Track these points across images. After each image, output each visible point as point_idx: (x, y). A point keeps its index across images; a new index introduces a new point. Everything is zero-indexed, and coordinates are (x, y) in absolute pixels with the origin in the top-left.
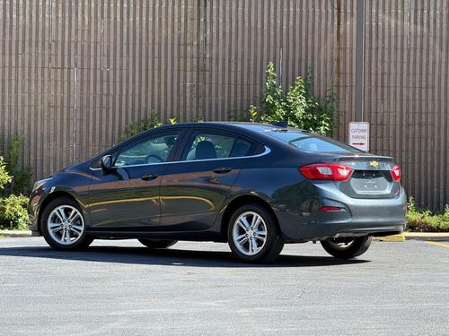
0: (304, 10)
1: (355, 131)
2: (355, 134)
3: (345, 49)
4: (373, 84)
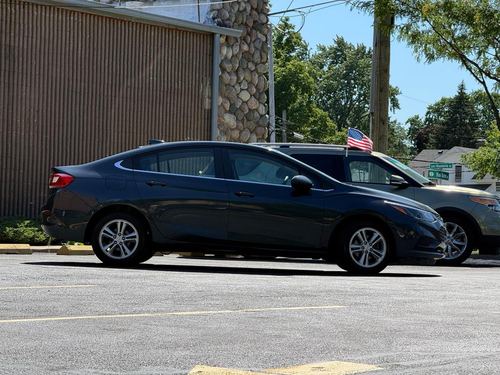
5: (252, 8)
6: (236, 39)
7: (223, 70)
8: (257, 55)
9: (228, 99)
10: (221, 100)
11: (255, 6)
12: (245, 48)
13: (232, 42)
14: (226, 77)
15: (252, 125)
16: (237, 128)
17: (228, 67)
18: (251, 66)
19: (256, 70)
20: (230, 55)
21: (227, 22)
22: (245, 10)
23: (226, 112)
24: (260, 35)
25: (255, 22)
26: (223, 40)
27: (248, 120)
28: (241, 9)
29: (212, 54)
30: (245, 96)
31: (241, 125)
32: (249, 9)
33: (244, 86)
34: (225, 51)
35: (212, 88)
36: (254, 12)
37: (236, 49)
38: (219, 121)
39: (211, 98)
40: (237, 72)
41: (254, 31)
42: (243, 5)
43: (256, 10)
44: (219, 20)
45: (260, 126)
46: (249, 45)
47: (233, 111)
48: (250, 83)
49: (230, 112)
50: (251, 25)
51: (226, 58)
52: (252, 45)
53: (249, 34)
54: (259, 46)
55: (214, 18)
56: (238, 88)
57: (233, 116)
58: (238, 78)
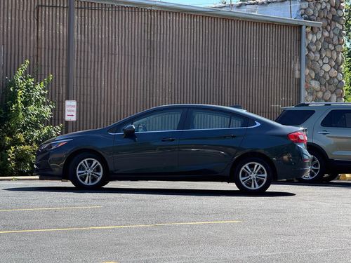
0: (17, 19)
1: (69, 106)
2: (68, 109)
3: (41, 48)
4: (57, 74)
5: (331, 6)
6: (319, 28)
7: (309, 50)
8: (336, 39)
9: (314, 70)
10: (308, 71)
11: (334, 5)
12: (326, 34)
13: (316, 30)
14: (312, 55)
15: (333, 88)
16: (321, 90)
17: (313, 48)
18: (331, 47)
19: (335, 49)
20: (314, 40)
21: (312, 17)
22: (326, 8)
23: (312, 79)
24: (338, 25)
25: (333, 16)
26: (309, 30)
27: (329, 84)
28: (323, 7)
29: (300, 40)
30: (327, 68)
31: (324, 88)
32: (329, 7)
33: (326, 60)
34: (310, 37)
35: (300, 63)
36: (333, 9)
37: (319, 36)
38: (306, 85)
39: (300, 70)
40: (320, 51)
41: (333, 22)
42: (324, 4)
43: (335, 7)
44: (306, 16)
45: (339, 88)
46: (329, 32)
47: (317, 78)
48: (331, 59)
49: (315, 79)
50: (331, 18)
51: (312, 42)
52: (332, 32)
53: (329, 24)
54: (337, 32)
55: (302, 15)
56: (320, 62)
57: (317, 82)
58: (321, 56)
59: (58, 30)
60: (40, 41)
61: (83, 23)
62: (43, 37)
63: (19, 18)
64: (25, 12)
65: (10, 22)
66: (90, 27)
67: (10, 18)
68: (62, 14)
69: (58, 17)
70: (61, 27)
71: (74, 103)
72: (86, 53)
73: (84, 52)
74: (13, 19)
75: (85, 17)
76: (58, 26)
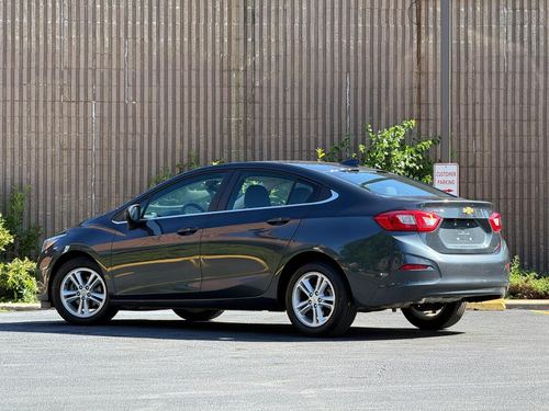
0: (376, 26)
1: (442, 174)
2: (441, 179)
3: (427, 74)
59: (462, 37)
60: (423, 61)
61: (518, 21)
62: (431, 52)
63: (379, 23)
64: (391, 13)
65: (360, 31)
66: (534, 26)
67: (360, 25)
68: (471, 9)
69: (463, 16)
70: (470, 32)
71: (453, 168)
72: (526, 76)
73: (522, 73)
74: (368, 25)
75: (522, 9)
76: (462, 31)
